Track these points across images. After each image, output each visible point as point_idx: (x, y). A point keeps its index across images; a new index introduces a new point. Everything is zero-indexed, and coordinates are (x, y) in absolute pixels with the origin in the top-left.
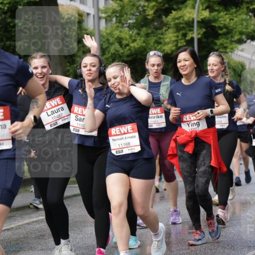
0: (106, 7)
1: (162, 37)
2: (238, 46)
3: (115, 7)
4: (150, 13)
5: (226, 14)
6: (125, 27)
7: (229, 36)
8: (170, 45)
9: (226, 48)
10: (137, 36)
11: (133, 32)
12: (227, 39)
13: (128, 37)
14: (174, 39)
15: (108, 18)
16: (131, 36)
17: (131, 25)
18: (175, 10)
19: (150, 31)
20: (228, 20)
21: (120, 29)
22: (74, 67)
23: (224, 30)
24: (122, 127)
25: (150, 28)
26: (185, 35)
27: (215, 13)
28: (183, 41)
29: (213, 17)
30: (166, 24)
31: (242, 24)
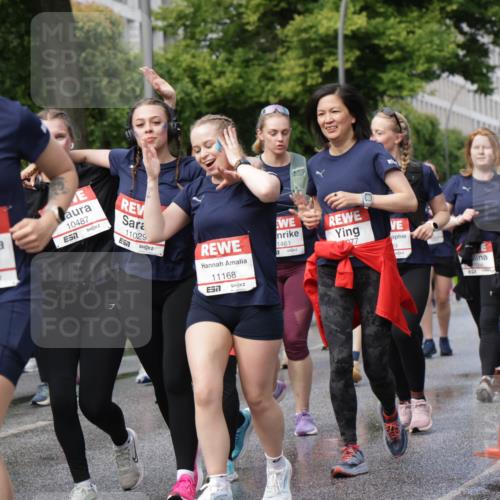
0: (166, 6)
1: (275, 66)
2: (424, 84)
3: (181, 8)
4: (251, 19)
5: (400, 22)
6: (203, 47)
7: (407, 64)
8: (291, 84)
9: (400, 88)
10: (226, 64)
11: (217, 57)
12: (403, 70)
13: (208, 67)
14: (298, 70)
15: (170, 30)
16: (214, 66)
17: (215, 42)
18: (299, 13)
19: (251, 56)
20: (404, 34)
21: (193, 51)
22: (103, 126)
23: (397, 53)
24: (221, 242)
25: (251, 48)
26: (319, 63)
27: (379, 20)
28: (316, 75)
29: (375, 28)
30: (283, 42)
31: (431, 42)
